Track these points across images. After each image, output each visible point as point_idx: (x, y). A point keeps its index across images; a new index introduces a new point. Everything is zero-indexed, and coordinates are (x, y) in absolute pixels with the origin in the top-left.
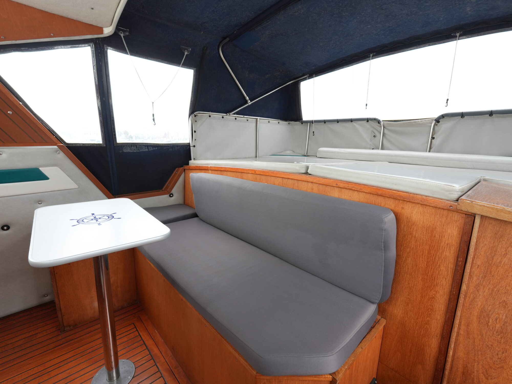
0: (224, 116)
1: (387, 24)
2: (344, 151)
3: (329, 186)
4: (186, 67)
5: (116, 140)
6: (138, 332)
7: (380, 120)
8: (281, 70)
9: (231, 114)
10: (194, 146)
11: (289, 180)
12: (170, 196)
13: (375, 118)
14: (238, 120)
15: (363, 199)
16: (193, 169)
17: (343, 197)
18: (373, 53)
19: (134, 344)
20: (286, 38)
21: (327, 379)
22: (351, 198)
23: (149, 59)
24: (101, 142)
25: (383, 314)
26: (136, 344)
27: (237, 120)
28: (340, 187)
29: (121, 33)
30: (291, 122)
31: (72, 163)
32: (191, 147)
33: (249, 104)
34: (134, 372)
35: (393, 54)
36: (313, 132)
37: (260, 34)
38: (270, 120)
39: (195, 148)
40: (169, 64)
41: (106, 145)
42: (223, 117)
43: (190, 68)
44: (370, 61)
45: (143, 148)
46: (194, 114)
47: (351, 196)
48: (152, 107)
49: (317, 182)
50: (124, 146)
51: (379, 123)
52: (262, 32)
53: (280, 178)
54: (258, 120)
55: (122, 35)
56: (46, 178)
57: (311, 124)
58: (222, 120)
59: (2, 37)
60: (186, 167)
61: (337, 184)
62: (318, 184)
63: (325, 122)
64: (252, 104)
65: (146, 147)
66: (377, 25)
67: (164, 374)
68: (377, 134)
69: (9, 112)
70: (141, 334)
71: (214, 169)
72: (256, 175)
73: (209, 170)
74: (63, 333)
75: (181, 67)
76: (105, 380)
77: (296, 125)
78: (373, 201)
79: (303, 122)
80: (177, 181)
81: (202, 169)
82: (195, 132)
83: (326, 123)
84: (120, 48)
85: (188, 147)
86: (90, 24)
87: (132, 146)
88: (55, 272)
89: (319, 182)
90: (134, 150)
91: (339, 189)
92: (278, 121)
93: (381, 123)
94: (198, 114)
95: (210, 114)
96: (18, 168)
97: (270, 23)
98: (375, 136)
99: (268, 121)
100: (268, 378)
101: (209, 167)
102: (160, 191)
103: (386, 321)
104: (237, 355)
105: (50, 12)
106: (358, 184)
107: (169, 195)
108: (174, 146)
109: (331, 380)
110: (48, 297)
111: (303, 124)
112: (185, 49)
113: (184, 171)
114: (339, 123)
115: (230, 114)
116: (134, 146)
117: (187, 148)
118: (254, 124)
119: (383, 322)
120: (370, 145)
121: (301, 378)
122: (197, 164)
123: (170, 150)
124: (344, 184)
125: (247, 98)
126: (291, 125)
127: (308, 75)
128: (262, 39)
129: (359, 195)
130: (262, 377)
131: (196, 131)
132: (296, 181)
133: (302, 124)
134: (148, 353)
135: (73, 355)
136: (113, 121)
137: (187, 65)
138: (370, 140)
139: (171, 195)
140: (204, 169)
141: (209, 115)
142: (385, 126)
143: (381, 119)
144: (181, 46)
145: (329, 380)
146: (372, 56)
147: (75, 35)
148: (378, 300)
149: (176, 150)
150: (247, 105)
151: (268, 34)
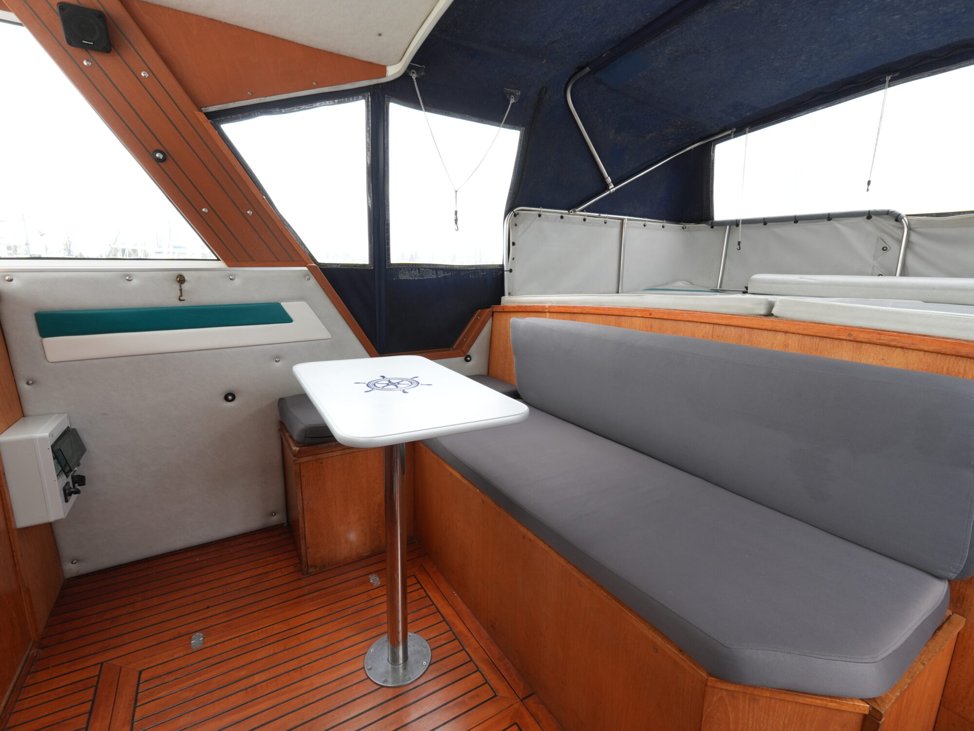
0: (563, 215)
1: (941, 8)
2: (812, 279)
3: (828, 339)
4: (509, 126)
5: (389, 258)
6: (425, 591)
7: (900, 215)
8: (679, 123)
9: (578, 211)
10: (511, 271)
11: (729, 328)
12: (466, 361)
13: (888, 211)
14: (589, 223)
15: (916, 365)
16: (510, 312)
17: (864, 361)
18: (893, 74)
19: (421, 609)
20: (704, 58)
21: (858, 710)
22: (886, 362)
23: (451, 116)
24: (366, 261)
25: (959, 605)
26: (424, 610)
27: (586, 221)
28: (858, 340)
29: (413, 73)
30: (687, 225)
31: (326, 295)
32: (505, 272)
33: (611, 191)
34: (430, 655)
35: (944, 71)
36: (739, 243)
37: (653, 55)
38: (648, 221)
39: (512, 273)
40: (482, 122)
41: (374, 267)
42: (562, 217)
43: (514, 128)
44: (884, 90)
45: (428, 273)
46: (514, 212)
47: (886, 358)
48: (455, 198)
49: (800, 331)
50: (400, 269)
51: (897, 220)
52: (658, 50)
53: (708, 325)
54: (626, 221)
55: (414, 76)
56: (288, 320)
57: (734, 227)
58: (560, 222)
59: (248, 93)
60: (496, 308)
61: (850, 335)
62: (800, 335)
63: (765, 222)
64: (616, 190)
65: (434, 272)
66: (915, 14)
67: (482, 666)
68: (891, 243)
69: (248, 212)
70: (430, 594)
71: (557, 311)
72: (651, 319)
73: (546, 312)
74: (306, 576)
75: (503, 127)
76: (386, 661)
77: (700, 231)
78: (945, 369)
79: (713, 225)
80: (480, 333)
81: (531, 310)
82: (514, 244)
83: (768, 224)
84: (409, 100)
85: (501, 272)
86: (368, 61)
87: (412, 270)
88: (302, 474)
89: (805, 332)
90: (415, 276)
91: (855, 344)
92: (662, 224)
93: (903, 220)
94: (520, 212)
95: (540, 211)
96: (252, 302)
97: (679, 30)
98: (885, 249)
99: (644, 223)
100: (731, 687)
101: (547, 307)
102: (449, 350)
103: (966, 621)
104: (659, 640)
105: (315, 47)
106: (905, 333)
107: (464, 357)
108: (477, 269)
109: (867, 713)
110: (276, 516)
111: (715, 227)
112: (511, 94)
113: (493, 315)
114: (799, 224)
115: (575, 211)
116: (415, 270)
117: (499, 274)
118: (617, 230)
119: (959, 623)
120: (873, 267)
121: (801, 700)
122: (520, 303)
123: (470, 277)
124: (869, 334)
125: (609, 180)
126: (689, 231)
127: (734, 130)
128: (653, 65)
129: (907, 356)
130: (720, 685)
131: (516, 243)
132: (745, 330)
133: (712, 227)
134: (448, 628)
135: (328, 614)
136: (388, 225)
137: (511, 123)
138: (874, 257)
139: (467, 359)
140: (535, 310)
141: (538, 213)
142: (912, 226)
143: (903, 211)
144: (505, 89)
145: (862, 712)
146: (890, 81)
147: (345, 83)
148: (955, 573)
149: (480, 276)
150: (608, 192)
151: (668, 52)
